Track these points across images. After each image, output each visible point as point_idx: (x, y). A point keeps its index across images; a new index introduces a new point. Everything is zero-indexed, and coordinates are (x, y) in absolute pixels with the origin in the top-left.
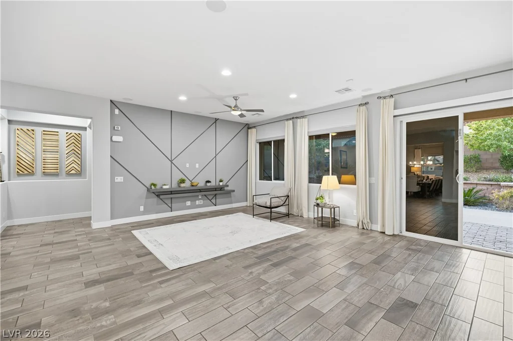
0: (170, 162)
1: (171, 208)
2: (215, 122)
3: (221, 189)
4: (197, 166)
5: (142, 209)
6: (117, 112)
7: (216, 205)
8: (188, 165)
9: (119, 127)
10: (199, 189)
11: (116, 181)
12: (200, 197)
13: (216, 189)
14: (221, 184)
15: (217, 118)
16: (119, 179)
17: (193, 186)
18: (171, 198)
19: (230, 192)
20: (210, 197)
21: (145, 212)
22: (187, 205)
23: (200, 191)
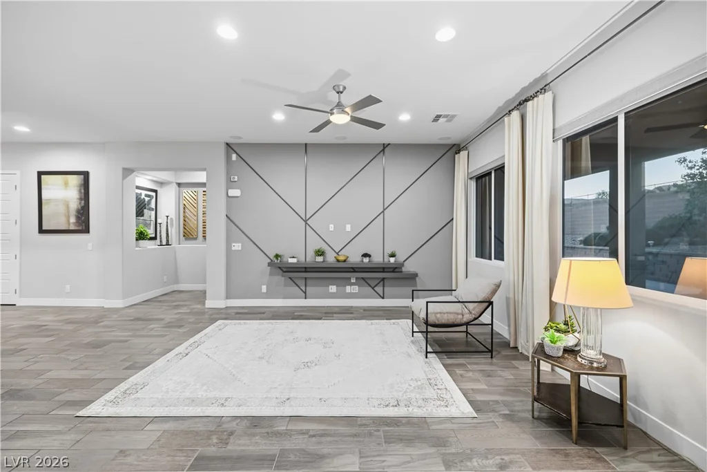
0: (304, 223)
1: (305, 293)
2: (383, 150)
3: (396, 269)
4: (348, 228)
5: (264, 289)
6: (234, 157)
7: (383, 298)
8: (332, 227)
9: (236, 177)
10: (352, 268)
11: (233, 248)
12: (353, 281)
13: (384, 268)
14: (392, 260)
15: (386, 142)
16: (237, 247)
17: (338, 261)
18: (306, 278)
19: (413, 277)
20: (373, 283)
21: (268, 295)
22: (330, 291)
23: (354, 270)
